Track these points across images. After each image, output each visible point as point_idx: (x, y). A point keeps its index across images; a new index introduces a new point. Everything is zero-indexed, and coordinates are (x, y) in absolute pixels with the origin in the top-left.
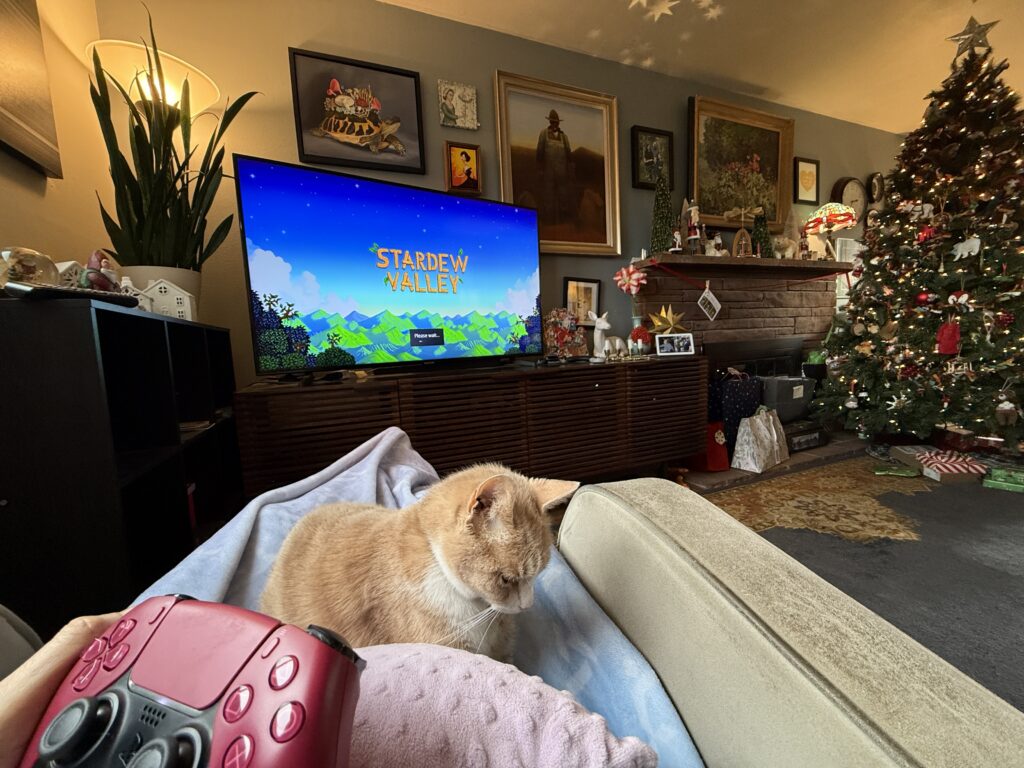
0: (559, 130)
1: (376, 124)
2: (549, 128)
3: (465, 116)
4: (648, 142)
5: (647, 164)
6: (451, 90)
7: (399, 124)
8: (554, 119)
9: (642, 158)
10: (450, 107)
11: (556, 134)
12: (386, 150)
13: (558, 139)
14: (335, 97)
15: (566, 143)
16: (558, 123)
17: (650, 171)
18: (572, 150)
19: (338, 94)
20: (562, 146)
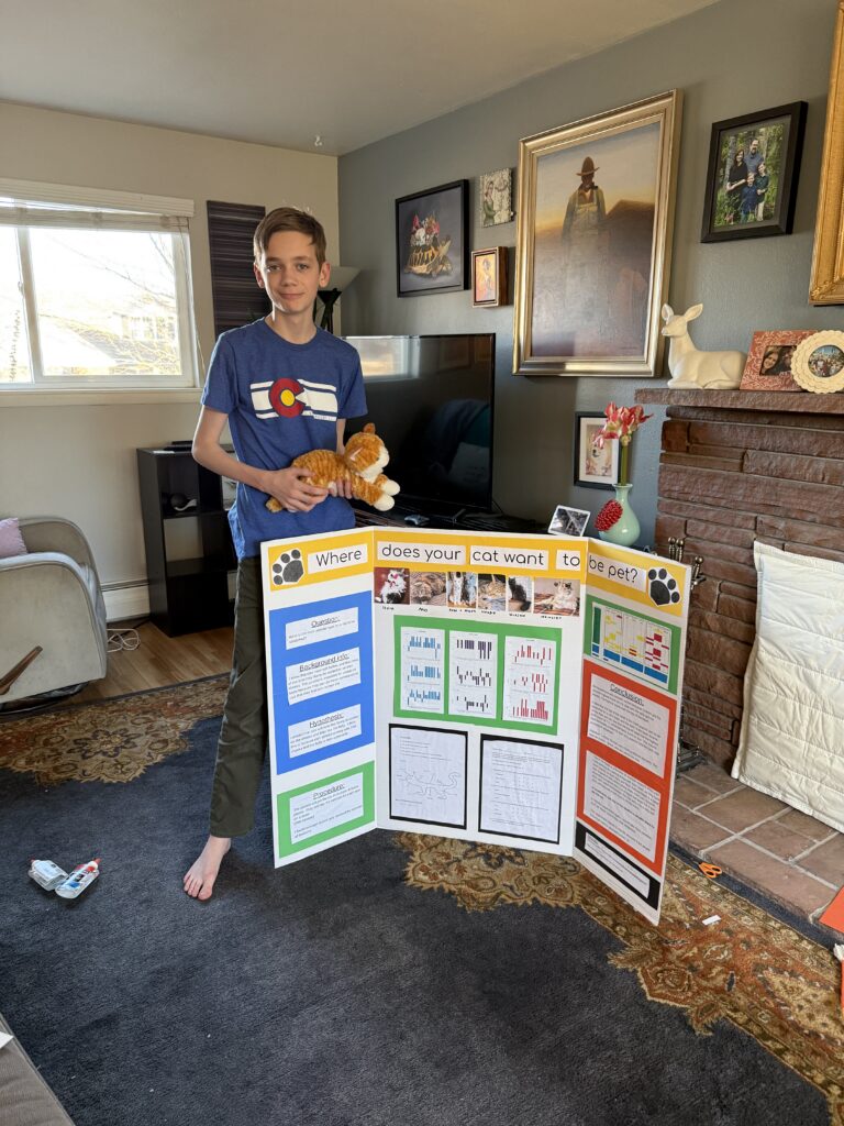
0: (594, 187)
1: (436, 249)
2: (581, 187)
3: (501, 207)
4: (740, 146)
5: (730, 193)
6: (492, 183)
7: (448, 243)
8: (588, 171)
9: (721, 185)
10: (490, 203)
11: (588, 194)
12: (439, 275)
13: (591, 200)
14: (415, 232)
15: (600, 204)
16: (592, 175)
17: (736, 208)
18: (607, 212)
19: (417, 228)
20: (594, 208)
